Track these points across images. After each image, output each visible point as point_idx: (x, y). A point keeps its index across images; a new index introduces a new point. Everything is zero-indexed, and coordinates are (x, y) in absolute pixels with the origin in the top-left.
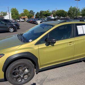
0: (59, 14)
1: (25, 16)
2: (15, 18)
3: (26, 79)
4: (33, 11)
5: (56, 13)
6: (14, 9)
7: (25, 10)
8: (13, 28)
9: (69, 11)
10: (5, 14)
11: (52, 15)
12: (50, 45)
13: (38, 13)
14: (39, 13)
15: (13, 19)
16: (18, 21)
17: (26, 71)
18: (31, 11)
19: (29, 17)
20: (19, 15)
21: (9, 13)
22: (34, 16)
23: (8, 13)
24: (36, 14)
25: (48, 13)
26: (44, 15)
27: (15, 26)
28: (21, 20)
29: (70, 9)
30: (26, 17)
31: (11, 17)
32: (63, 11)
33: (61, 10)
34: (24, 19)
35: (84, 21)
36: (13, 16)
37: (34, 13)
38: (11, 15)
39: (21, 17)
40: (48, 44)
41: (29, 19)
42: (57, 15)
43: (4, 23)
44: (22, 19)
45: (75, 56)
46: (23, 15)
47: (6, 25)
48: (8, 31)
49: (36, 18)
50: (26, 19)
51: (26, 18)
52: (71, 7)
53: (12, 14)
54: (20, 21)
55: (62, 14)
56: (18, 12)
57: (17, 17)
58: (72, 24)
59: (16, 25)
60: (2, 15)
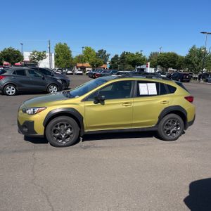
0: (165, 62)
1: (85, 62)
2: (63, 65)
5: (158, 60)
6: (61, 46)
7: (87, 48)
8: (57, 86)
9: (189, 56)
10: (41, 57)
11: (149, 63)
13: (116, 56)
14: (119, 56)
15: (57, 69)
16: (69, 72)
17: (69, 131)
18: (101, 51)
19: (95, 65)
20: (72, 59)
21: (51, 55)
22: (108, 63)
23: (47, 54)
24: (112, 59)
25: (138, 57)
26: (130, 63)
27: (60, 81)
29: (191, 51)
30: (87, 64)
31: (53, 62)
32: (175, 56)
33: (169, 54)
34: (83, 69)
36: (58, 62)
37: (108, 55)
38: (53, 59)
39: (76, 65)
40: (96, 102)
41: (94, 70)
42: (160, 64)
43: (40, 75)
44: (77, 68)
45: (134, 122)
46: (80, 59)
47: (43, 79)
48: (46, 92)
49: (110, 68)
50: (87, 69)
51: (88, 67)
52: (194, 47)
53: (57, 57)
54: (72, 74)
56: (70, 52)
57: (67, 64)
59: (64, 81)
60: (34, 58)
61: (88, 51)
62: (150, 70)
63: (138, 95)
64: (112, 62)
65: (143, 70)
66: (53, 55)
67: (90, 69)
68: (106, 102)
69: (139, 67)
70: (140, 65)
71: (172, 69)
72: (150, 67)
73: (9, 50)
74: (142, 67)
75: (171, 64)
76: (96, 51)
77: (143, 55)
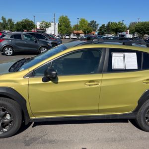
0: (142, 30)
3: (6, 131)
4: (96, 22)
5: (136, 28)
6: (63, 18)
10: (48, 26)
11: (128, 31)
12: (50, 82)
13: (103, 25)
14: (106, 25)
16: (67, 37)
18: (92, 22)
19: (87, 32)
20: (71, 27)
21: (55, 24)
22: (97, 30)
23: (52, 24)
24: (100, 27)
25: (119, 26)
28: (72, 36)
30: (81, 31)
31: (57, 30)
33: (145, 23)
34: (78, 34)
35: (131, 45)
36: (61, 29)
37: (98, 25)
39: (73, 32)
42: (138, 31)
44: (74, 34)
46: (77, 27)
47: (36, 42)
48: (38, 53)
49: (99, 34)
50: (81, 35)
51: (82, 33)
53: (60, 26)
54: (69, 39)
55: (147, 30)
56: (69, 22)
57: (67, 31)
58: (101, 48)
60: (43, 27)
61: (83, 21)
62: (129, 36)
63: (110, 69)
64: (100, 30)
65: (123, 36)
66: (57, 24)
67: (83, 35)
68: (61, 79)
69: (120, 34)
70: (121, 32)
71: (147, 35)
72: (130, 33)
73: (26, 21)
74: (122, 34)
75: (146, 32)
76: (89, 22)
77: (124, 24)
